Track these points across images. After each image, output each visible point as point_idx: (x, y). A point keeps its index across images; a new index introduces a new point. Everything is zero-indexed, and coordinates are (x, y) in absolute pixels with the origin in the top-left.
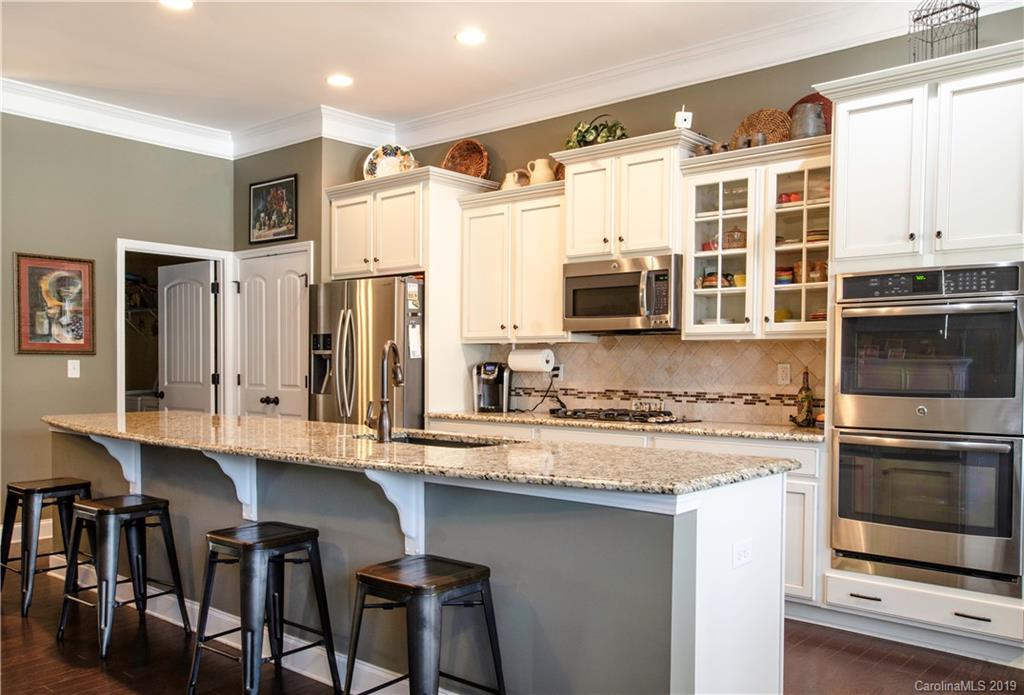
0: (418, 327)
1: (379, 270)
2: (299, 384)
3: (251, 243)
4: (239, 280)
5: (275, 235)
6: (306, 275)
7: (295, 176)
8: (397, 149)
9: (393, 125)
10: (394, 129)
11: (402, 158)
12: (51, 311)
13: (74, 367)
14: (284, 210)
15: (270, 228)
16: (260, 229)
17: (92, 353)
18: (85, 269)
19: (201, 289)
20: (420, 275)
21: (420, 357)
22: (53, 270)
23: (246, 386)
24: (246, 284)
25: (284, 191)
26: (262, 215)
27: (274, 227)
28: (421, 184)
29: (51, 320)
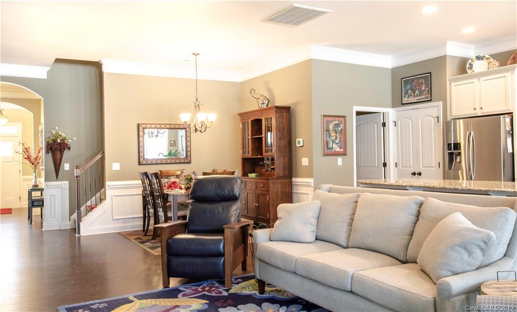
0: (511, 138)
1: (482, 113)
2: (434, 166)
3: (402, 104)
4: (395, 120)
5: (417, 100)
6: (438, 117)
7: (430, 73)
8: (484, 56)
9: (474, 45)
10: (473, 47)
11: (486, 60)
12: (333, 138)
13: (340, 160)
14: (423, 88)
15: (414, 97)
16: (409, 97)
17: (346, 155)
18: (342, 119)
19: (376, 125)
20: (511, 114)
21: (512, 152)
22: (333, 121)
23: (400, 167)
24: (399, 122)
25: (423, 80)
26: (410, 91)
27: (417, 96)
28: (510, 73)
29: (333, 142)
